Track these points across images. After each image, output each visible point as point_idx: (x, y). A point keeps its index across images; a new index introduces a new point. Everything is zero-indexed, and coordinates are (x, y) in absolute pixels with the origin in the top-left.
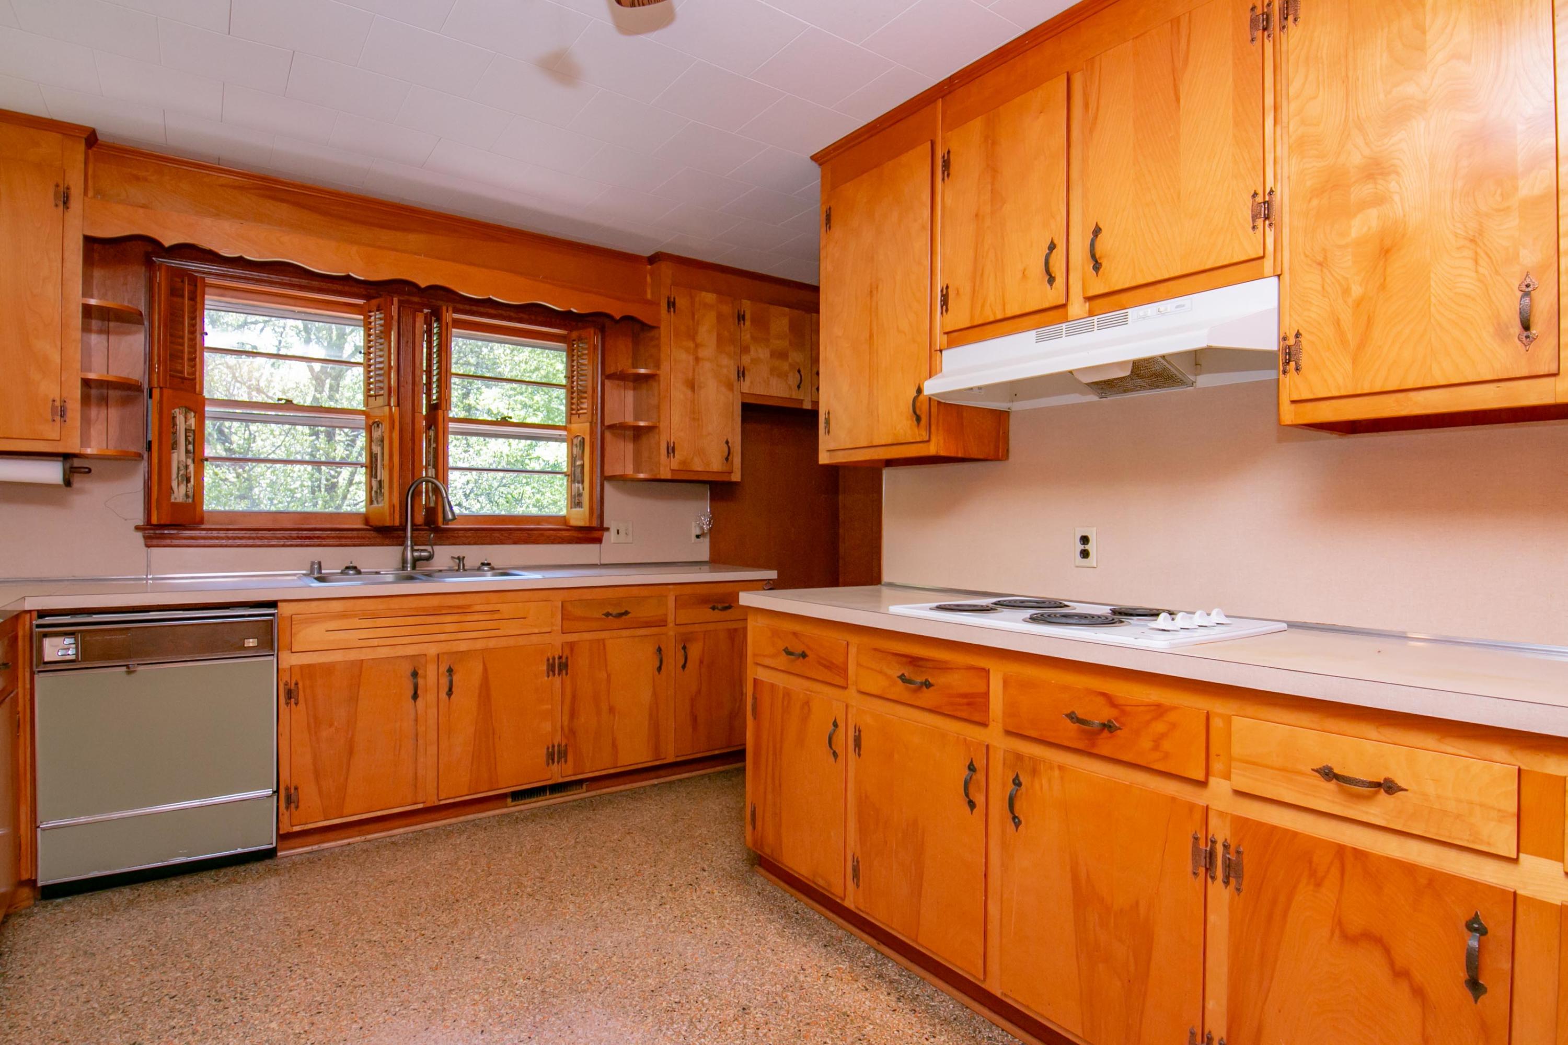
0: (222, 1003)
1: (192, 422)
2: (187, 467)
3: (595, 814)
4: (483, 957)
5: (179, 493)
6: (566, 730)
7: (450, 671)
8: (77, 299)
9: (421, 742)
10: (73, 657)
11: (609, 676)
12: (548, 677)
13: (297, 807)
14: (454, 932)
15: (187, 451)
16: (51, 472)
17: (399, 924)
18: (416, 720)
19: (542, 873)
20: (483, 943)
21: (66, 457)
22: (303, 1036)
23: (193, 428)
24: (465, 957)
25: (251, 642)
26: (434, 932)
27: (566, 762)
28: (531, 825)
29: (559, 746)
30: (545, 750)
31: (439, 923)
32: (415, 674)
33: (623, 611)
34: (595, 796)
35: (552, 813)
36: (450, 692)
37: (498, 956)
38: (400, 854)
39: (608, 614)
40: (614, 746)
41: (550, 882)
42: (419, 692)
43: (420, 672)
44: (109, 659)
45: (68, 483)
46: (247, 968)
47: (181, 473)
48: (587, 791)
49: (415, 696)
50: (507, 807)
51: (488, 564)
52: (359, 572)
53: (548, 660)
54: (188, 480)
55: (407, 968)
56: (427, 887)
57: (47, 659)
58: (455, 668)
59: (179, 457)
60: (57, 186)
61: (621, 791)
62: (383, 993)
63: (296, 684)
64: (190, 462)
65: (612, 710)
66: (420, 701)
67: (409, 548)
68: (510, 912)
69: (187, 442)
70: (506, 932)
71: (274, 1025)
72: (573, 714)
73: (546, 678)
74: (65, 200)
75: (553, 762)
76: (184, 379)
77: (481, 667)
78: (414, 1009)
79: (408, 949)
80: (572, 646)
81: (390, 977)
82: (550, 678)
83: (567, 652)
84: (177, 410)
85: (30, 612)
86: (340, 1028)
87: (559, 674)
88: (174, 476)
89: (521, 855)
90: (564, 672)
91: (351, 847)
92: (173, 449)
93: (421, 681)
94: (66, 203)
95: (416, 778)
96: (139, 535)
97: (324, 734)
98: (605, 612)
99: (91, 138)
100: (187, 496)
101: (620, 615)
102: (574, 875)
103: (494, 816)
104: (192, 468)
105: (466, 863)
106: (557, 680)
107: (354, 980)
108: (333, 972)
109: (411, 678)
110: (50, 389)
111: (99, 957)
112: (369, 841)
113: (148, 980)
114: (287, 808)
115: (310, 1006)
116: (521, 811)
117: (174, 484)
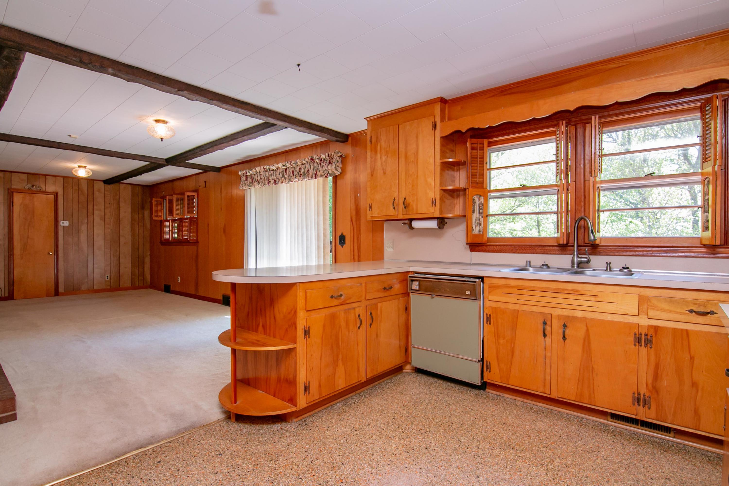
0: (397, 429)
1: (482, 200)
2: (479, 220)
3: (662, 454)
4: (481, 478)
5: (476, 230)
6: (650, 386)
7: (565, 326)
8: (438, 161)
9: (548, 361)
10: (417, 289)
11: (692, 358)
12: (635, 345)
13: (490, 372)
14: (489, 460)
15: (479, 213)
16: (433, 224)
17: (478, 441)
18: (545, 348)
19: (571, 464)
20: (491, 473)
21: (437, 218)
22: (393, 456)
23: (483, 203)
24: (475, 473)
25: (468, 293)
26: (483, 454)
27: (649, 408)
28: (609, 437)
29: (644, 395)
30: (631, 395)
31: (491, 452)
32: (545, 323)
33: (709, 311)
34: (681, 444)
35: (633, 438)
36: (564, 338)
37: (486, 483)
38: (527, 414)
39: (691, 311)
40: (696, 413)
41: (568, 471)
42: (546, 333)
43: (548, 323)
44: (427, 291)
45: (440, 228)
46: (418, 424)
47: (477, 222)
48: (674, 437)
49: (545, 335)
50: (607, 420)
51: (628, 268)
52: (548, 267)
53: (635, 334)
54: (480, 225)
55: (452, 460)
56: (512, 434)
57: (413, 288)
58: (568, 325)
59: (476, 215)
60: (433, 122)
61: (708, 451)
62: (430, 462)
63: (490, 315)
64: (481, 217)
65: (694, 384)
66: (548, 339)
67: (576, 256)
68: (524, 470)
69: (480, 209)
70: (507, 477)
71: (394, 446)
72: (656, 377)
73: (634, 346)
74: (435, 127)
75: (639, 405)
76: (477, 183)
77: (585, 327)
78: (428, 476)
79: (464, 453)
80: (656, 329)
81: (442, 458)
82: (637, 347)
83: (652, 332)
84: (475, 197)
85: (412, 272)
86: (403, 462)
87: (645, 346)
88: (474, 223)
89: (576, 448)
90: (649, 345)
91: (515, 401)
92: (473, 212)
93: (548, 328)
94: (435, 128)
95: (545, 379)
96: (468, 246)
97: (501, 341)
98: (689, 309)
99: (443, 101)
100: (479, 231)
101: (705, 314)
102: (587, 477)
103: (596, 422)
104: (482, 219)
105: (545, 435)
106: (643, 350)
107: (432, 450)
108: (433, 442)
109: (543, 325)
110: (431, 195)
111: (402, 395)
112: (524, 402)
113: (398, 409)
114: (487, 370)
115: (409, 448)
116: (616, 427)
117: (474, 227)
